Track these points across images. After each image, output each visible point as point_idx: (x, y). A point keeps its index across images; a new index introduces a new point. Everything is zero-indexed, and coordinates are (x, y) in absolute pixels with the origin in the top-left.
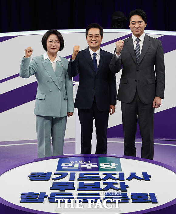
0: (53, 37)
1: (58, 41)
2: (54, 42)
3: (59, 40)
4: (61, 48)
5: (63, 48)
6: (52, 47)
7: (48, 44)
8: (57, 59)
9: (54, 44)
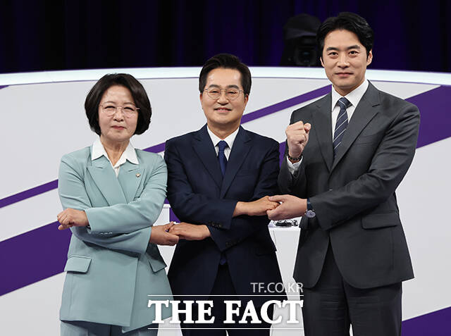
0: (117, 94)
2: (119, 109)
3: (135, 102)
7: (103, 115)
9: (119, 115)
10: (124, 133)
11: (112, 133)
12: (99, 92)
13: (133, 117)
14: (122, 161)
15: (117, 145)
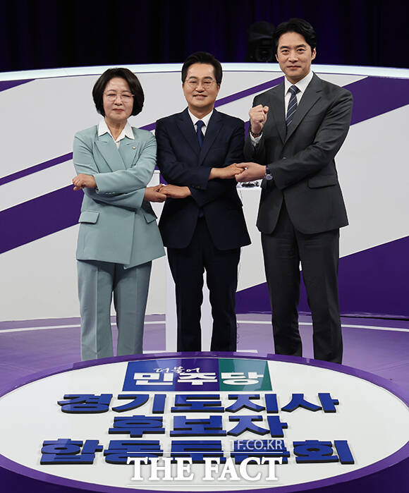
0: (117, 84)
2: (118, 96)
4: (137, 108)
6: (116, 107)
7: (107, 100)
9: (119, 101)
10: (123, 115)
11: (113, 115)
12: (103, 82)
13: (130, 102)
14: (122, 136)
15: (118, 124)
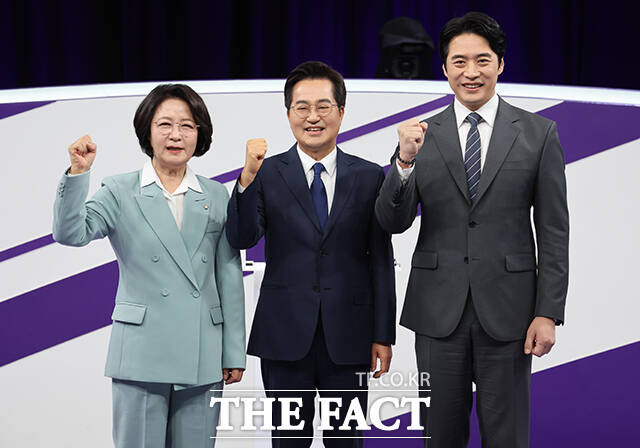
0: (173, 109)
1: (190, 123)
2: (176, 126)
3: (194, 118)
4: (203, 145)
5: (207, 148)
6: (171, 143)
7: (157, 134)
8: (188, 183)
9: (176, 134)
12: (152, 106)
13: (192, 135)
